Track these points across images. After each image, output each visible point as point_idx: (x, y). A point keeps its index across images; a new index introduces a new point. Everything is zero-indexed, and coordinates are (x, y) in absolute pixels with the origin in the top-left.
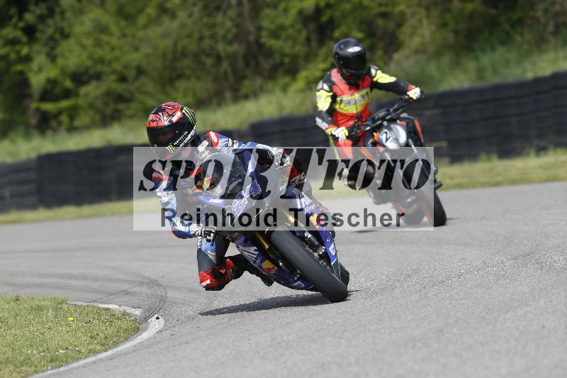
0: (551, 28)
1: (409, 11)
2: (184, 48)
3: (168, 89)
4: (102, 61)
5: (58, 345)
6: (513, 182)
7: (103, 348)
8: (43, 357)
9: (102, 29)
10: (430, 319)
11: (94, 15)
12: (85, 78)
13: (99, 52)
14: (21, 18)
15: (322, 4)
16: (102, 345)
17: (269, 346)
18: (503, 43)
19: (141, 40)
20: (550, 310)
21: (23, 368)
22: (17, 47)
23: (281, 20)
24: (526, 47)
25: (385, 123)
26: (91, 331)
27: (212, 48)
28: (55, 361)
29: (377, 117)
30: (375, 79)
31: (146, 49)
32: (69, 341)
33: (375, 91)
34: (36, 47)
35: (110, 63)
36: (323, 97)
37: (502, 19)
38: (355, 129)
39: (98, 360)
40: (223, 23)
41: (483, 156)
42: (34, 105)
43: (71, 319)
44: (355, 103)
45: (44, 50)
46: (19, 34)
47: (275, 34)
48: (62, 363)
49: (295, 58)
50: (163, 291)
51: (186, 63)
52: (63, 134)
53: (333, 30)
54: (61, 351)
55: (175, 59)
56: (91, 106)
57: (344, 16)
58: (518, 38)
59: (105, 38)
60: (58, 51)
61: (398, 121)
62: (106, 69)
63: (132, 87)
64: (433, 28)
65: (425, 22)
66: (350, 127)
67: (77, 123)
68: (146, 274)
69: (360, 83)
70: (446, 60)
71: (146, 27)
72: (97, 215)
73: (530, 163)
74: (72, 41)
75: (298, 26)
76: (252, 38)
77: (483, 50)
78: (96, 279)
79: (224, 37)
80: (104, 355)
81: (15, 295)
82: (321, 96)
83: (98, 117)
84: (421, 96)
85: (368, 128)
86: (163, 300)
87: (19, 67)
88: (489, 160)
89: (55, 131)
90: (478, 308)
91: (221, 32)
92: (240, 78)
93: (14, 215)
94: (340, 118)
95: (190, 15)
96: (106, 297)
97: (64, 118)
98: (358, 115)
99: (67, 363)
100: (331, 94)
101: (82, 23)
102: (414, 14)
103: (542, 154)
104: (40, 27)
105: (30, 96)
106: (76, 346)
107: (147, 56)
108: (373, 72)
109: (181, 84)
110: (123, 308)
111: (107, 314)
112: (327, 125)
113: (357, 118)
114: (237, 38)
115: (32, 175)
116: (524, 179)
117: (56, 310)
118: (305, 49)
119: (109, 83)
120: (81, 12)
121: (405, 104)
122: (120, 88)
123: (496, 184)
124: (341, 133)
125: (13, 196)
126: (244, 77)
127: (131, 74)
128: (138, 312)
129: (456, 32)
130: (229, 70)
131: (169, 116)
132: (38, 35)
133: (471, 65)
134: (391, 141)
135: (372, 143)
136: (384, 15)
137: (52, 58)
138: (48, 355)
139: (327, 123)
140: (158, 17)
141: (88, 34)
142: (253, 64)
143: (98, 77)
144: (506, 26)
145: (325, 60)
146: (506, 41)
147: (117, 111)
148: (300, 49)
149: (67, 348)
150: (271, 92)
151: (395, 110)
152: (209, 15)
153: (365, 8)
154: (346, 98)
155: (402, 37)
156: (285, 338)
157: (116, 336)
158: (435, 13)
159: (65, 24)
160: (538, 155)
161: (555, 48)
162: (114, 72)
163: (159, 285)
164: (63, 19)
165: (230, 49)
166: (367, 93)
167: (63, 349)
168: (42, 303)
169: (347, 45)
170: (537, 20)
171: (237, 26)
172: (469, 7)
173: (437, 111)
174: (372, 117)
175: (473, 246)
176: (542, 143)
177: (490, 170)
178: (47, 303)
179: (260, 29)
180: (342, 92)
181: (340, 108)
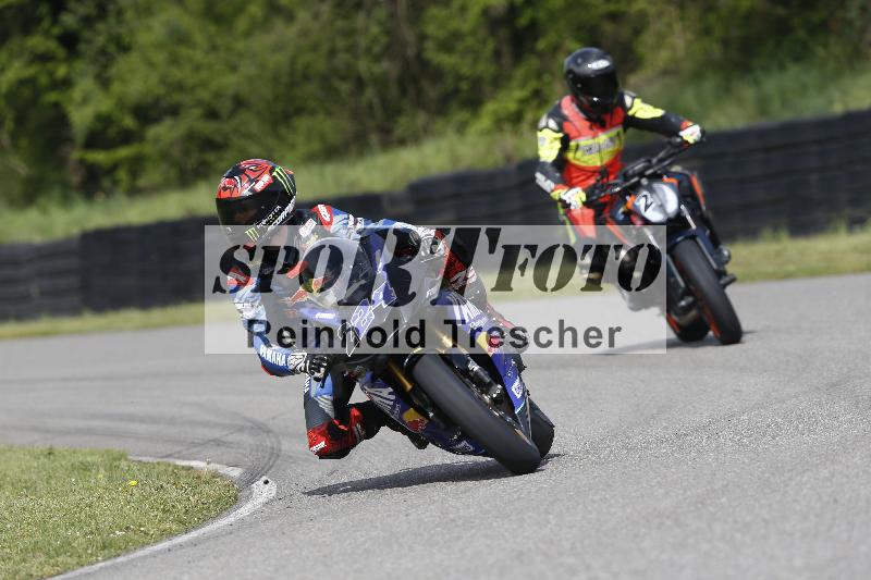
1: (652, 10)
2: (307, 67)
3: (283, 130)
4: (180, 87)
5: (114, 522)
6: (813, 273)
7: (183, 527)
8: (90, 543)
9: (180, 38)
10: (684, 484)
11: (168, 16)
12: (154, 113)
13: (177, 74)
14: (55, 21)
16: (181, 522)
17: (437, 526)
18: (798, 59)
19: (241, 55)
21: (60, 559)
22: (50, 66)
23: (455, 24)
24: (832, 65)
25: (644, 181)
26: (164, 502)
27: (349, 67)
28: (108, 548)
29: (631, 172)
30: (630, 113)
31: (248, 69)
32: (130, 518)
33: (631, 131)
34: (80, 65)
35: (193, 89)
36: (548, 141)
37: (796, 21)
38: (597, 191)
39: (175, 545)
40: (367, 29)
41: (767, 233)
42: (75, 155)
43: (134, 483)
44: (599, 151)
45: (92, 70)
46: (52, 45)
47: (446, 46)
48: (120, 552)
49: (477, 82)
50: (273, 440)
51: (311, 89)
52: (120, 199)
53: (536, 39)
54: (117, 532)
55: (292, 84)
56: (165, 156)
57: (553, 17)
58: (820, 51)
59: (184, 51)
60: (113, 71)
61: (665, 177)
62: (187, 99)
63: (227, 127)
64: (690, 36)
65: (677, 27)
66: (589, 187)
67: (142, 182)
68: (248, 415)
69: (607, 118)
71: (248, 34)
72: (173, 324)
73: (839, 243)
74: (133, 59)
75: (482, 33)
76: (411, 52)
77: (766, 70)
78: (172, 421)
79: (368, 50)
80: (183, 538)
81: (48, 447)
82: (544, 139)
83: (173, 173)
84: (702, 137)
85: (618, 189)
86: (275, 454)
87: (52, 97)
88: (776, 239)
89: (109, 193)
90: (759, 467)
91: (363, 42)
92: (392, 112)
93: (44, 324)
94: (574, 175)
95: (316, 16)
96: (187, 449)
97: (122, 175)
98: (603, 170)
99: (128, 551)
100: (561, 135)
101: (149, 29)
102: (660, 15)
103: (856, 228)
104: (86, 34)
105: (70, 140)
106: (141, 526)
107: (250, 80)
108: (628, 100)
109: (302, 123)
110: (213, 466)
111: (188, 476)
112: (553, 185)
113: (601, 173)
114: (388, 52)
115: (74, 262)
116: (829, 269)
117: (111, 468)
118: (493, 69)
119: (192, 120)
120: (148, 11)
121: (677, 150)
122: (208, 128)
123: (788, 276)
124: (575, 197)
125: (43, 293)
126: (399, 112)
127: (225, 106)
128: (235, 473)
129: (725, 42)
130: (376, 101)
131: (251, 181)
132: (82, 47)
133: (748, 93)
134: (654, 210)
135: (624, 213)
136: (614, 17)
137: (104, 82)
138: (99, 538)
139: (553, 181)
140: (267, 19)
141: (159, 46)
142: (412, 92)
143: (174, 111)
144: (801, 34)
145: (523, 86)
146: (802, 56)
147: (203, 163)
148: (485, 68)
149: (127, 528)
150: (440, 135)
151: (661, 161)
152: (346, 17)
153: (585, 6)
154: (584, 142)
156: (462, 512)
158: (693, 12)
159: (123, 30)
160: (850, 231)
162: (199, 103)
163: (269, 431)
164: (120, 22)
165: (377, 69)
166: (618, 134)
167: (121, 530)
168: (89, 459)
169: (586, 58)
170: (850, 23)
171: (388, 32)
172: (745, 4)
176: (858, 213)
177: (778, 254)
178: (96, 459)
179: (422, 38)
180: (578, 131)
181: (574, 158)
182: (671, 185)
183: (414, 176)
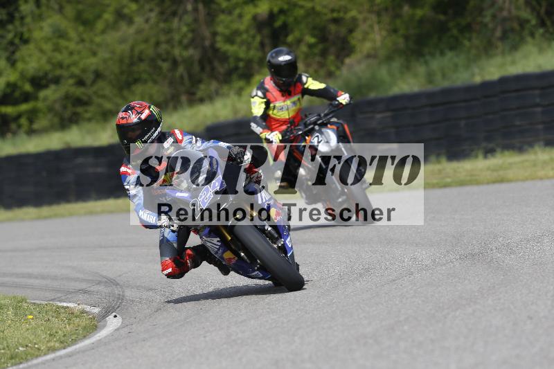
0: (498, 33)
1: (360, 17)
2: (141, 53)
3: (125, 93)
4: (60, 65)
5: (18, 342)
6: (462, 183)
7: (62, 345)
8: (4, 354)
9: (60, 34)
10: (381, 317)
11: (53, 21)
12: (44, 82)
13: (59, 57)
15: (276, 10)
16: (61, 342)
17: (225, 343)
18: (452, 48)
19: (99, 45)
20: (498, 308)
23: (235, 26)
24: (474, 52)
25: (317, 128)
26: (50, 329)
27: (168, 53)
28: (15, 358)
29: (308, 122)
30: (306, 86)
31: (103, 54)
32: (29, 339)
33: (306, 97)
35: (69, 66)
36: (258, 103)
37: (451, 24)
38: (288, 134)
39: (57, 357)
40: (179, 29)
41: (433, 158)
43: (31, 317)
44: (288, 109)
45: (4, 55)
47: (230, 40)
48: (21, 361)
49: (249, 62)
50: (120, 289)
51: (143, 67)
52: (22, 136)
53: (287, 36)
54: (21, 349)
55: (132, 64)
56: (51, 109)
57: (297, 22)
58: (467, 43)
59: (63, 43)
60: (18, 55)
61: (329, 126)
62: (65, 73)
63: (90, 91)
64: (384, 33)
65: (376, 27)
66: (283, 131)
67: (35, 126)
68: (104, 273)
69: (292, 89)
70: (396, 64)
71: (103, 32)
72: (56, 216)
73: (478, 165)
74: (31, 46)
75: (252, 32)
76: (207, 43)
77: (432, 55)
78: (55, 278)
79: (180, 42)
80: (63, 352)
82: (255, 103)
83: (56, 120)
85: (301, 132)
86: (121, 298)
88: (439, 162)
89: (14, 133)
90: (428, 306)
91: (177, 37)
92: (196, 82)
94: (273, 123)
95: (147, 21)
96: (65, 295)
97: (23, 121)
98: (291, 120)
99: (27, 360)
100: (265, 100)
101: (41, 28)
102: (365, 20)
103: (489, 155)
106: (35, 344)
107: (105, 61)
108: (304, 79)
109: (138, 88)
110: (82, 306)
111: (65, 312)
112: (261, 130)
113: (290, 122)
114: (192, 42)
116: (472, 181)
117: (17, 308)
118: (259, 54)
119: (68, 87)
120: (40, 17)
121: (336, 109)
122: (78, 91)
123: (446, 186)
124: (275, 137)
126: (200, 81)
127: (89, 77)
128: (96, 310)
129: (406, 38)
130: (185, 74)
131: (138, 113)
133: (421, 70)
136: (336, 21)
137: (12, 62)
138: (8, 352)
139: (261, 127)
140: (116, 22)
141: (47, 40)
142: (208, 69)
143: (57, 81)
144: (455, 32)
146: (455, 46)
147: (76, 114)
148: (254, 54)
149: (27, 346)
150: (227, 95)
151: (326, 115)
152: (165, 21)
153: (318, 14)
154: (278, 104)
155: (353, 42)
156: (240, 335)
157: (75, 334)
158: (386, 18)
159: (25, 29)
160: (485, 157)
161: (503, 53)
162: (72, 76)
163: (117, 284)
164: (22, 24)
165: (186, 54)
166: (299, 99)
167: (23, 347)
168: (2, 302)
169: (279, 54)
170: (486, 25)
171: (193, 31)
172: (419, 13)
173: (389, 114)
174: (304, 121)
175: (423, 246)
176: (491, 145)
177: (440, 171)
178: (7, 301)
179: (215, 34)
180: (275, 98)
181: (273, 113)
182: (333, 130)
183: (209, 122)
